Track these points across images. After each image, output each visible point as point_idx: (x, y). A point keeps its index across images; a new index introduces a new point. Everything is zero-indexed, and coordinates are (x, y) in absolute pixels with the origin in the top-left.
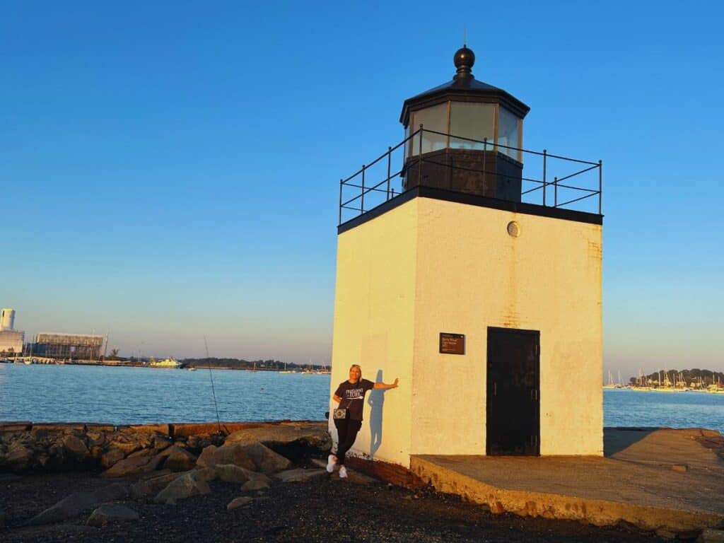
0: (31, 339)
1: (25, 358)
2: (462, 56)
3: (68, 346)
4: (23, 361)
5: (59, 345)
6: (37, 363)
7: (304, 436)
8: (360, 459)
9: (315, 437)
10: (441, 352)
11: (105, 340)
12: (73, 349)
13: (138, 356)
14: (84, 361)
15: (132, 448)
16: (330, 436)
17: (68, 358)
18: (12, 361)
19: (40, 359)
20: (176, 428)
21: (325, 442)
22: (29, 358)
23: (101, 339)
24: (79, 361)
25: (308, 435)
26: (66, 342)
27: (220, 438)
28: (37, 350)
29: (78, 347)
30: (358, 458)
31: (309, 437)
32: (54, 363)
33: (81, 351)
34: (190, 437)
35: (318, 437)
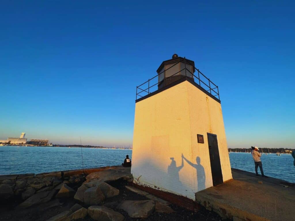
0: (29, 140)
1: (26, 145)
2: (175, 56)
3: (39, 142)
4: (25, 146)
5: (36, 142)
6: (29, 146)
7: (122, 176)
8: (153, 189)
9: (127, 177)
10: (198, 142)
11: (49, 141)
12: (40, 143)
13: (57, 144)
14: (43, 146)
15: (41, 187)
16: (132, 176)
17: (38, 145)
18: (22, 146)
19: (30, 145)
20: (65, 173)
21: (130, 179)
22: (27, 145)
23: (48, 141)
24: (41, 145)
25: (124, 176)
26: (39, 141)
27: (84, 176)
28: (29, 143)
29: (41, 142)
30: (151, 188)
31: (124, 177)
32: (34, 146)
33: (42, 143)
34: (71, 177)
35: (128, 177)
